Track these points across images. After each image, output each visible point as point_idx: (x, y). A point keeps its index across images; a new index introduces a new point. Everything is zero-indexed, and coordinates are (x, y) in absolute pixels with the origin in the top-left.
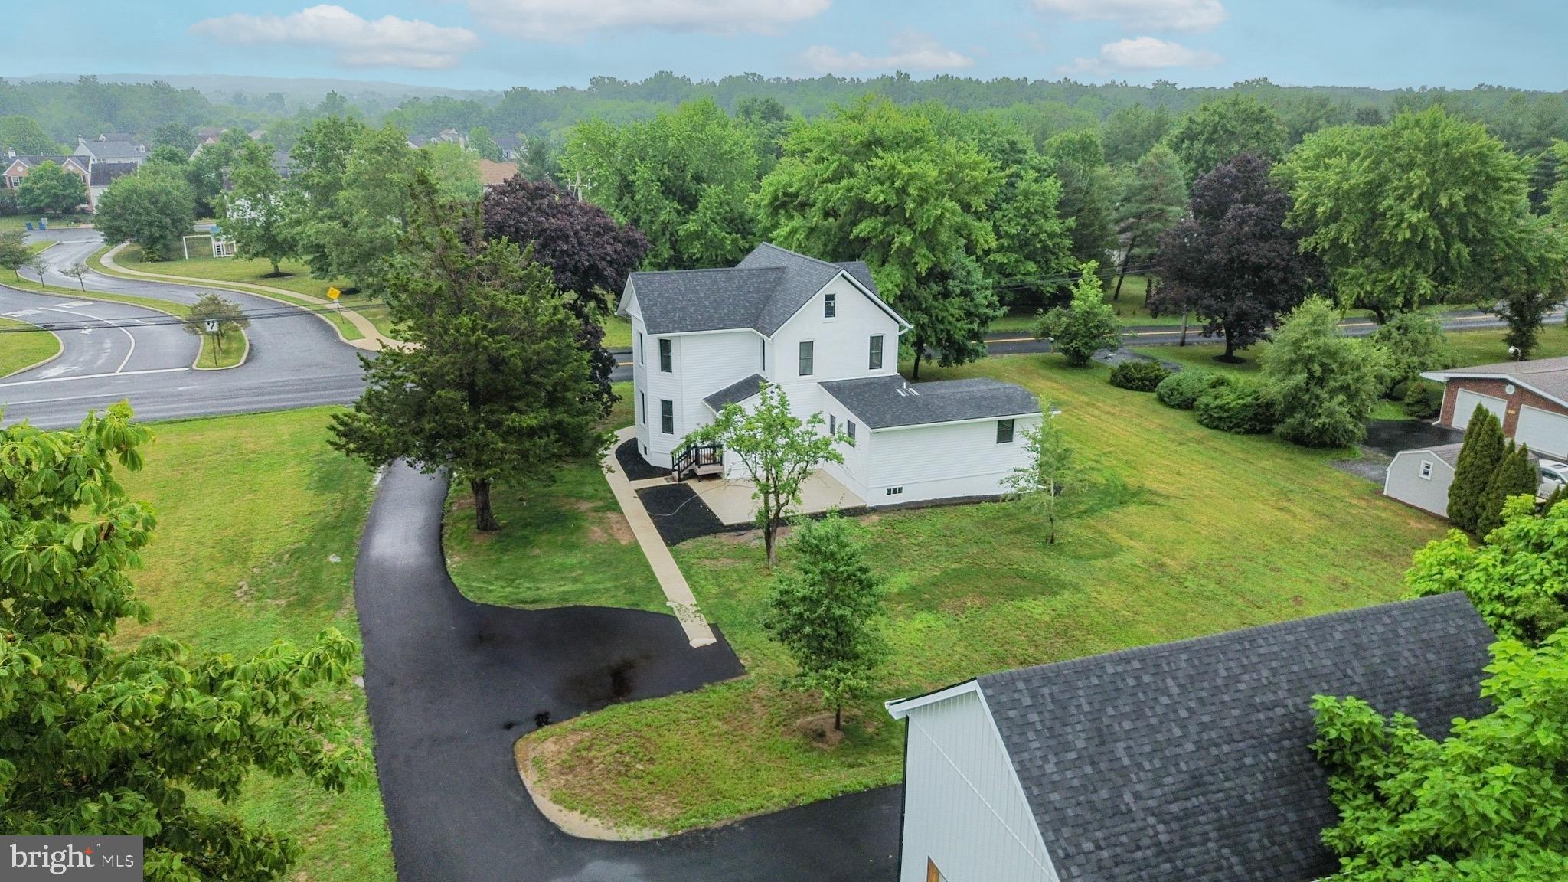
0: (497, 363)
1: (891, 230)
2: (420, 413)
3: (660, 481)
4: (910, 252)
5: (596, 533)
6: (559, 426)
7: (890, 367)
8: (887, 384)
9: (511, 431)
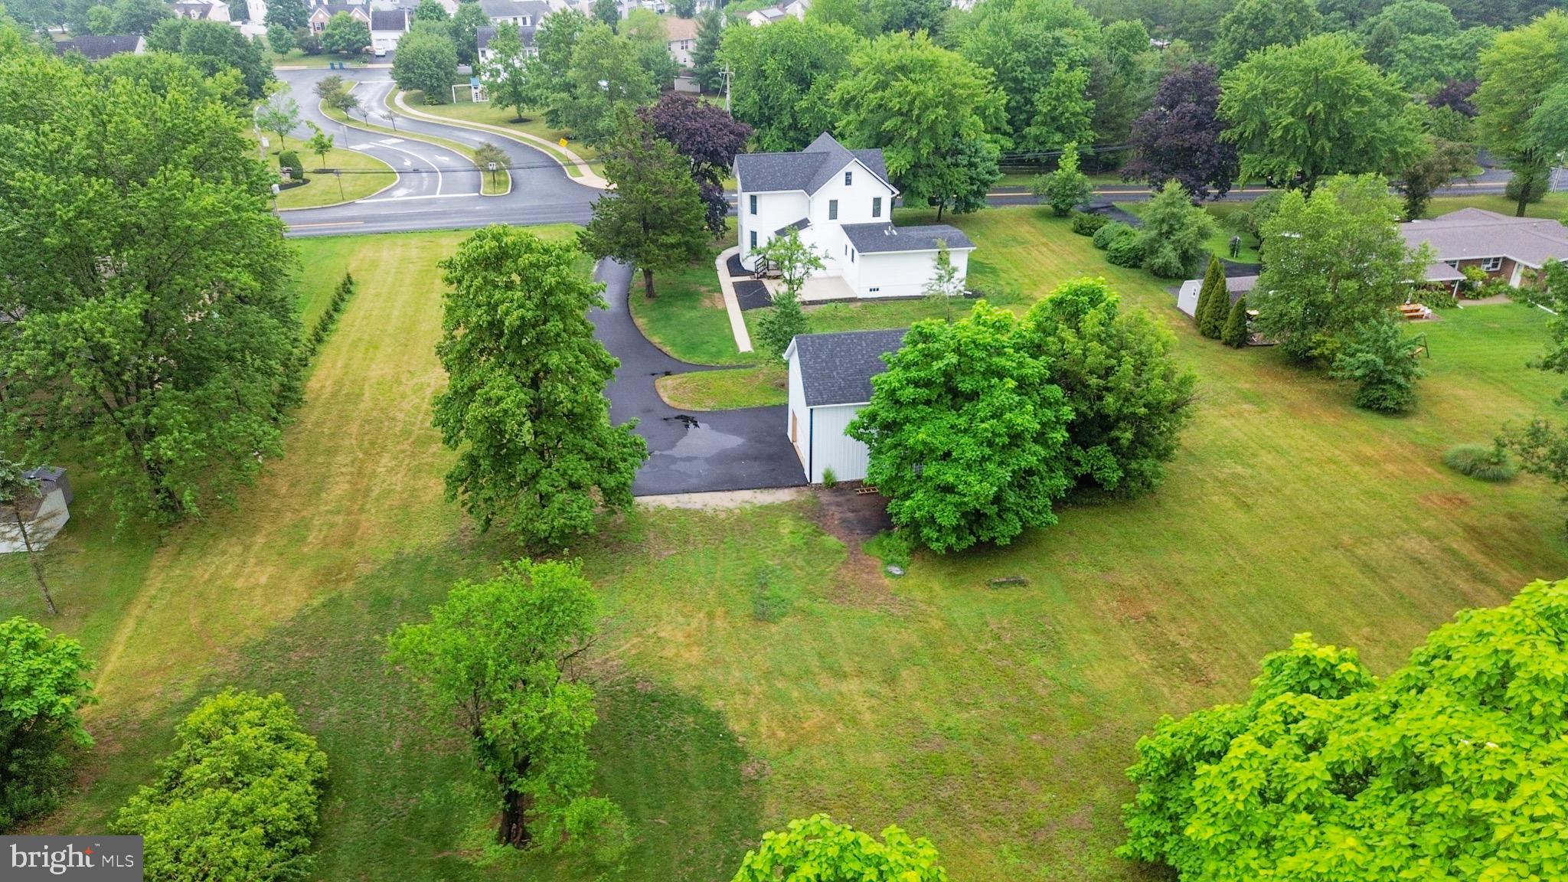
0: (658, 210)
1: (906, 126)
2: (618, 233)
3: (748, 278)
4: (917, 141)
5: (707, 303)
6: (687, 243)
7: (885, 217)
8: (881, 227)
9: (662, 245)
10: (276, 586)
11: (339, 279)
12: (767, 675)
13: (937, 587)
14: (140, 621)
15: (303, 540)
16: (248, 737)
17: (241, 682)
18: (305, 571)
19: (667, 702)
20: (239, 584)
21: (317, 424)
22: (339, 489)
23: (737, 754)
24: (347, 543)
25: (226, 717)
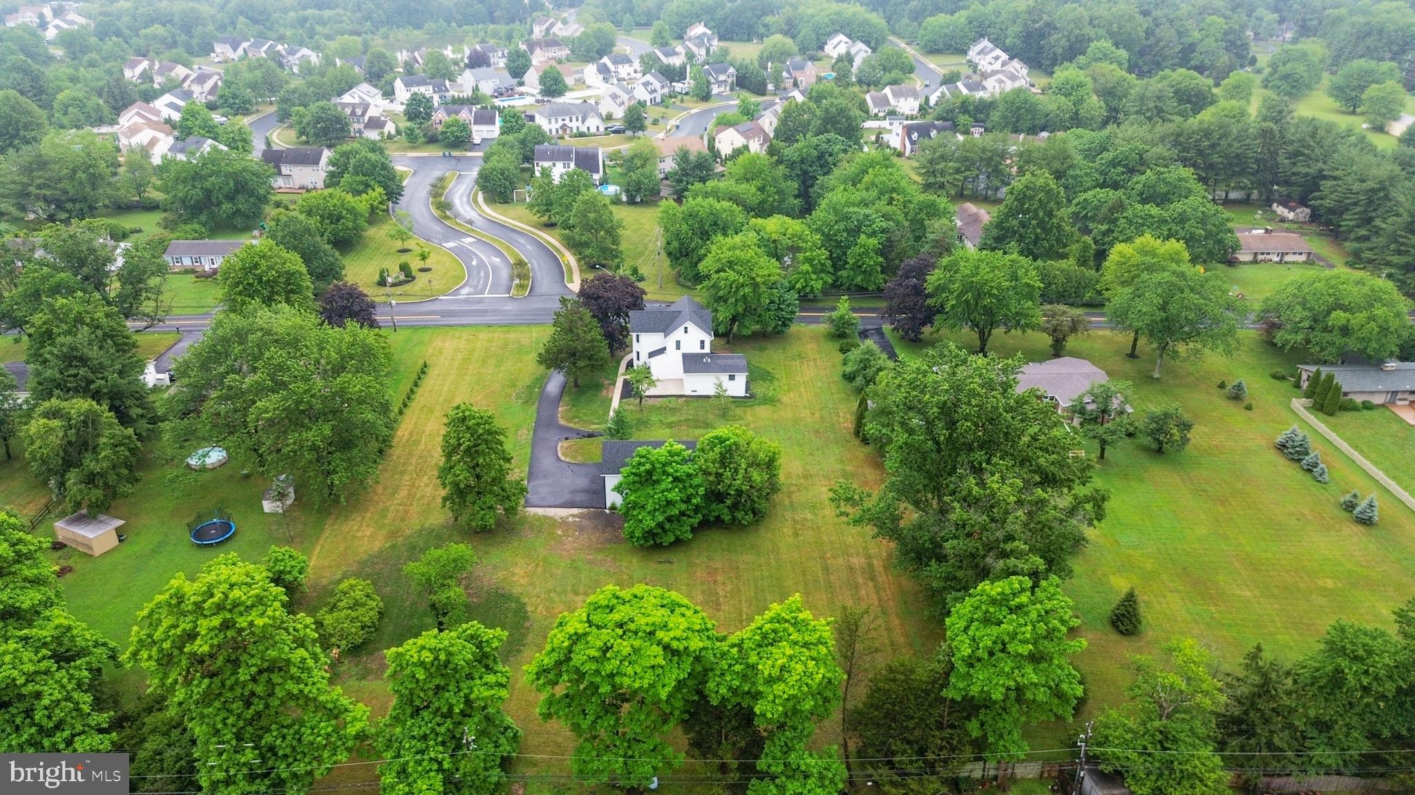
5: (605, 393)
7: (707, 350)
10: (373, 537)
11: (421, 362)
12: (549, 591)
13: (634, 561)
14: (323, 547)
15: (385, 517)
16: (358, 594)
17: (357, 575)
18: (384, 531)
19: (507, 597)
20: (359, 534)
21: (399, 457)
22: (403, 493)
23: (526, 618)
24: (403, 520)
25: (352, 587)
